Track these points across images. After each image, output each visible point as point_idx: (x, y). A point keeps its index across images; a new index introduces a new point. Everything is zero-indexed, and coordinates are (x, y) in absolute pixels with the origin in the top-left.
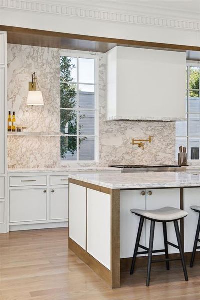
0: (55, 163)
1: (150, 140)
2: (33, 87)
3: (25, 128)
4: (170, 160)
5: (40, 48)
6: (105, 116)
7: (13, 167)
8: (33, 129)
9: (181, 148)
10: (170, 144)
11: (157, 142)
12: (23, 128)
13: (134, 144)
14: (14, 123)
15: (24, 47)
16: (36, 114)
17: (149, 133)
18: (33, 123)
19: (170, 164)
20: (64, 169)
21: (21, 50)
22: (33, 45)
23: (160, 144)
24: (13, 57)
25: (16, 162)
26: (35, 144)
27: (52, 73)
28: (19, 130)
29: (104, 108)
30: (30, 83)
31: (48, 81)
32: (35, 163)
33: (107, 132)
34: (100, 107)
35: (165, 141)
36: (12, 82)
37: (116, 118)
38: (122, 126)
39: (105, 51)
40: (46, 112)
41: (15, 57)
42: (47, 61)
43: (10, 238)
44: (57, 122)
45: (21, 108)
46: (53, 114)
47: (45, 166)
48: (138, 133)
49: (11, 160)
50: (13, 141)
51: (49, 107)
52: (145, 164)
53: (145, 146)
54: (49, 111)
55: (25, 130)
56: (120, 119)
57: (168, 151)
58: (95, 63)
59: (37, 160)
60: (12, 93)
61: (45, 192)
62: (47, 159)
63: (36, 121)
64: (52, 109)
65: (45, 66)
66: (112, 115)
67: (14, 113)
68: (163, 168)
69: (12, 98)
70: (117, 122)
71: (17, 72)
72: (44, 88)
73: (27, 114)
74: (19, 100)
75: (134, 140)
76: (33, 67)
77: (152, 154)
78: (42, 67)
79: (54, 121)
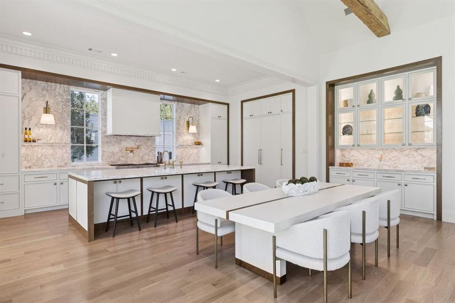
0: (66, 164)
1: (138, 148)
2: (47, 110)
3: (40, 140)
4: (152, 160)
5: (53, 84)
6: (105, 132)
7: (30, 167)
8: (47, 140)
9: (158, 153)
10: (152, 150)
11: (143, 149)
12: (38, 140)
13: (127, 150)
14: (30, 136)
15: (39, 82)
16: (50, 129)
17: (138, 144)
18: (47, 136)
19: (152, 162)
20: (73, 168)
21: (36, 84)
22: (47, 81)
23: (145, 151)
24: (29, 89)
25: (31, 164)
26: (49, 151)
27: (63, 102)
28: (34, 141)
29: (104, 126)
30: (44, 108)
31: (60, 107)
32: (49, 164)
33: (107, 143)
34: (102, 126)
35: (148, 148)
36: (28, 106)
37: (111, 134)
38: (119, 139)
39: (106, 90)
40: (58, 129)
41: (31, 89)
42: (59, 93)
43: (25, 218)
44: (67, 135)
45: (36, 125)
46: (64, 129)
47: (58, 166)
48: (130, 144)
49: (28, 162)
50: (29, 149)
51: (61, 125)
52: (135, 163)
53: (135, 152)
54: (61, 128)
55: (39, 141)
56: (115, 134)
57: (151, 154)
58: (99, 96)
59: (50, 162)
60: (28, 115)
61: (55, 184)
62: (59, 161)
63: (49, 134)
64: (63, 126)
65: (57, 96)
66: (110, 132)
67: (30, 129)
68: (147, 165)
69: (28, 118)
70: (114, 137)
71: (32, 100)
72: (57, 112)
73: (42, 130)
74: (34, 120)
75: (127, 148)
76: (47, 96)
77: (140, 157)
78: (55, 97)
79: (65, 134)
